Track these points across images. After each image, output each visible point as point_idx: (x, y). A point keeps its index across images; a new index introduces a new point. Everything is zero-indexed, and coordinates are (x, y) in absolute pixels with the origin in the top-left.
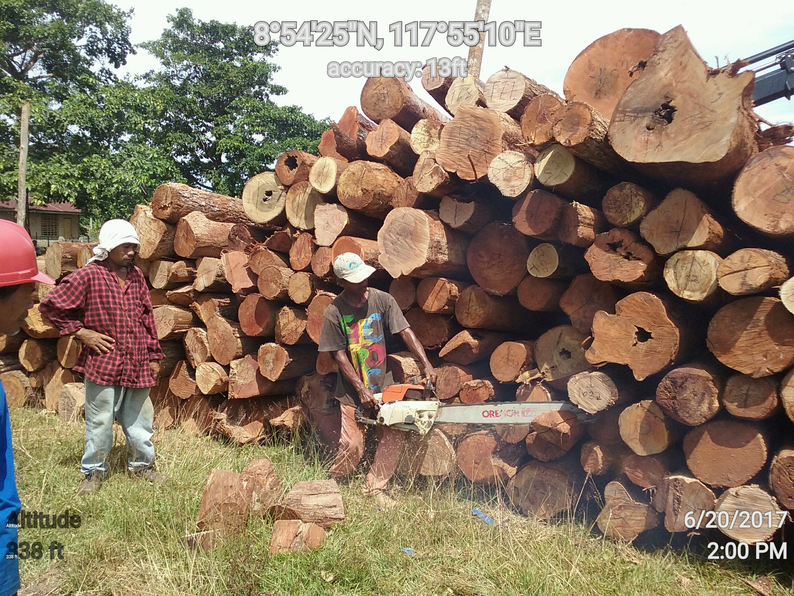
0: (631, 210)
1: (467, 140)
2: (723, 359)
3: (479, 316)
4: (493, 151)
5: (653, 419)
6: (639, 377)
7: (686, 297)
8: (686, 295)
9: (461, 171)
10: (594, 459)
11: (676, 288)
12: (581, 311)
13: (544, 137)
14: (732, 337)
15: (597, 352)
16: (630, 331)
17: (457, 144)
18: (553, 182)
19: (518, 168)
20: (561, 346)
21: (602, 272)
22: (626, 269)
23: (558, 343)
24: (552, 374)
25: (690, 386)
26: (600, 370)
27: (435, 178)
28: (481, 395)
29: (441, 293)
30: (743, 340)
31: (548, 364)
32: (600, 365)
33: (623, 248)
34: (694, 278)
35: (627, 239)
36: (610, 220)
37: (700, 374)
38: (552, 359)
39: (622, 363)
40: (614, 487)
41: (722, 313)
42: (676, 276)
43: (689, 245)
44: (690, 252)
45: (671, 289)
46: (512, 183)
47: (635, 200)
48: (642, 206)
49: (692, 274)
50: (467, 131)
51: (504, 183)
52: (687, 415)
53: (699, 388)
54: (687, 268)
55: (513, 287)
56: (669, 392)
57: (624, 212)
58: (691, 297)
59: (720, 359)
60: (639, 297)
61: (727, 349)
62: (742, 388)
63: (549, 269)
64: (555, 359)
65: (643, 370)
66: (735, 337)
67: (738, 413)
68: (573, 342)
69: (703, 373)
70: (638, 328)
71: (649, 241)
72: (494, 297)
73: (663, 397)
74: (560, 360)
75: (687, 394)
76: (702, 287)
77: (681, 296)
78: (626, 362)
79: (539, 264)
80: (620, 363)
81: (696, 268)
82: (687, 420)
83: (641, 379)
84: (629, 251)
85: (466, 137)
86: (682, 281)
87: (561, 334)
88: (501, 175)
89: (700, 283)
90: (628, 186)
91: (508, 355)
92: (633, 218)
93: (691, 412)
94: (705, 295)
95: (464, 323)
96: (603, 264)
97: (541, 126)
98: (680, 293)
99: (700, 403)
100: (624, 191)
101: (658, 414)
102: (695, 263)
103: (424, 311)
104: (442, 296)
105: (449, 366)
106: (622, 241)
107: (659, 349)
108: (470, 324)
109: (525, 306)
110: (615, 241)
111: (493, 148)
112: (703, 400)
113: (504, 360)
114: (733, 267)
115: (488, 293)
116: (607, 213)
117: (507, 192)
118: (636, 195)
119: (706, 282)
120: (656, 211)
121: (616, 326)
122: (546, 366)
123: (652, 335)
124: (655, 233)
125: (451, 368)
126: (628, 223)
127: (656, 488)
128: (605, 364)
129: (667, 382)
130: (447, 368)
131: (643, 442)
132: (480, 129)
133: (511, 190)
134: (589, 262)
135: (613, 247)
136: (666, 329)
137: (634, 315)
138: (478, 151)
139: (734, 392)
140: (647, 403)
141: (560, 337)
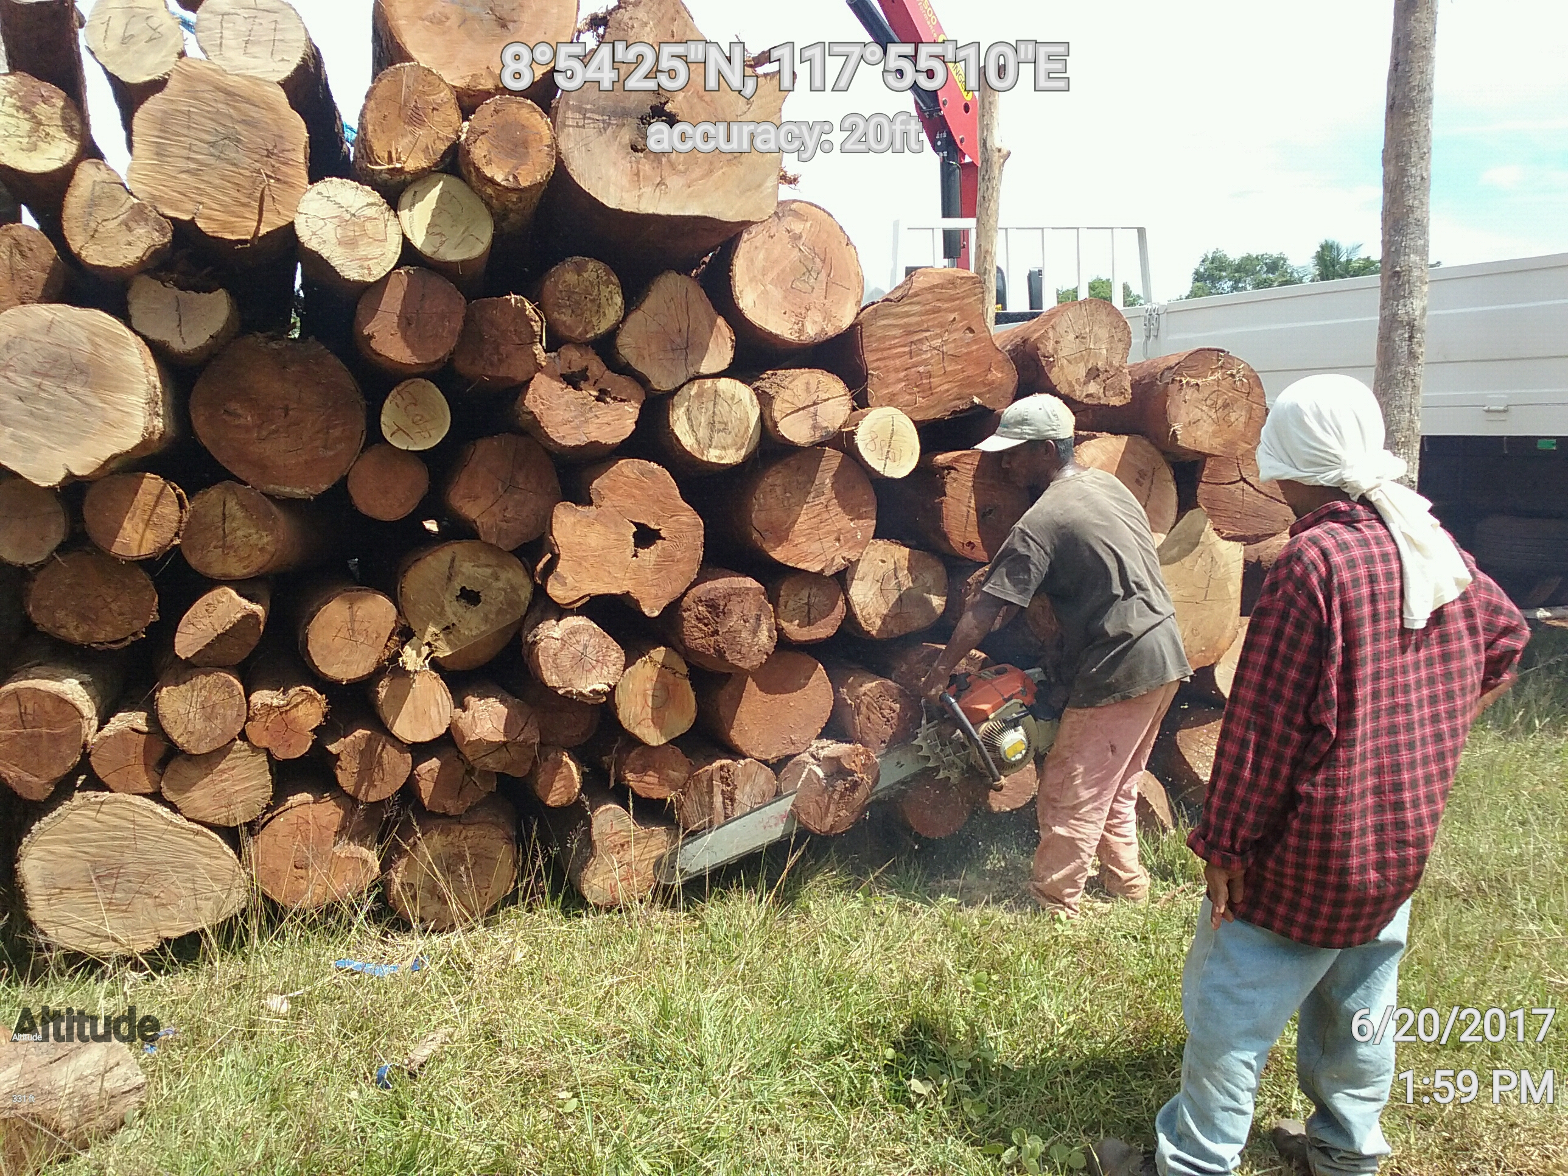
0: (599, 310)
1: (213, 144)
2: (778, 554)
3: (262, 550)
4: (286, 175)
5: (671, 677)
6: (651, 609)
7: (714, 460)
8: (713, 456)
9: (209, 218)
10: (565, 778)
11: (695, 446)
12: (496, 509)
13: (422, 155)
14: (788, 516)
15: (570, 580)
16: (623, 531)
17: (185, 153)
18: (452, 254)
19: (370, 218)
20: (457, 585)
21: (563, 430)
22: (605, 420)
23: (449, 579)
24: (449, 643)
25: (735, 607)
26: (579, 612)
27: (141, 231)
28: (302, 720)
29: (158, 510)
30: (804, 520)
31: (436, 625)
32: (579, 604)
33: (592, 382)
34: (722, 427)
35: (596, 367)
36: (562, 329)
37: (749, 586)
38: (442, 613)
39: (619, 592)
40: (609, 816)
41: (770, 481)
42: (692, 426)
43: (704, 369)
44: (709, 383)
45: (688, 449)
46: (362, 251)
47: (605, 292)
48: (619, 304)
49: (717, 419)
50: (210, 125)
51: (340, 250)
52: (739, 656)
53: (750, 607)
54: (707, 409)
55: (337, 478)
56: (706, 625)
57: (587, 314)
58: (722, 458)
59: (773, 554)
60: (628, 468)
61: (782, 536)
62: (801, 595)
63: (433, 432)
64: (449, 611)
65: (656, 597)
66: (793, 517)
67: (802, 635)
68: (480, 570)
69: (750, 583)
70: (635, 524)
71: (639, 368)
72: (288, 504)
73: (697, 634)
74: (461, 611)
75: (733, 621)
76: (737, 439)
77: (705, 459)
78: (625, 589)
79: (410, 422)
80: (614, 592)
81: (723, 408)
82: (740, 664)
83: (656, 613)
84: (602, 386)
85: (211, 139)
86: (703, 433)
87: (453, 560)
88: (330, 232)
89: (733, 434)
90: (591, 266)
91: (353, 621)
92: (604, 326)
93: (744, 651)
94: (743, 452)
95: (216, 570)
96: (561, 415)
97: (412, 133)
98: (702, 454)
99: (755, 632)
100: (585, 275)
101: (677, 668)
102: (720, 401)
103: (115, 559)
104: (162, 517)
105: (207, 674)
106: (587, 369)
107: (679, 555)
108: (238, 570)
109: (370, 514)
110: (575, 369)
111: (284, 168)
112: (759, 625)
113: (345, 633)
114: (796, 401)
115: (270, 496)
116: (556, 315)
117: (351, 271)
118: (608, 283)
119: (742, 432)
120: (640, 312)
121: (598, 527)
122: (432, 629)
123: (663, 534)
124: (646, 353)
125: (211, 679)
126: (596, 335)
127: (684, 794)
128: (588, 598)
129: (700, 608)
130: (201, 680)
131: (658, 721)
132: (243, 122)
133: (362, 267)
134: (536, 411)
135: (573, 380)
136: (684, 519)
137: (628, 503)
138: (248, 174)
139: (791, 604)
140: (659, 653)
141: (451, 567)
